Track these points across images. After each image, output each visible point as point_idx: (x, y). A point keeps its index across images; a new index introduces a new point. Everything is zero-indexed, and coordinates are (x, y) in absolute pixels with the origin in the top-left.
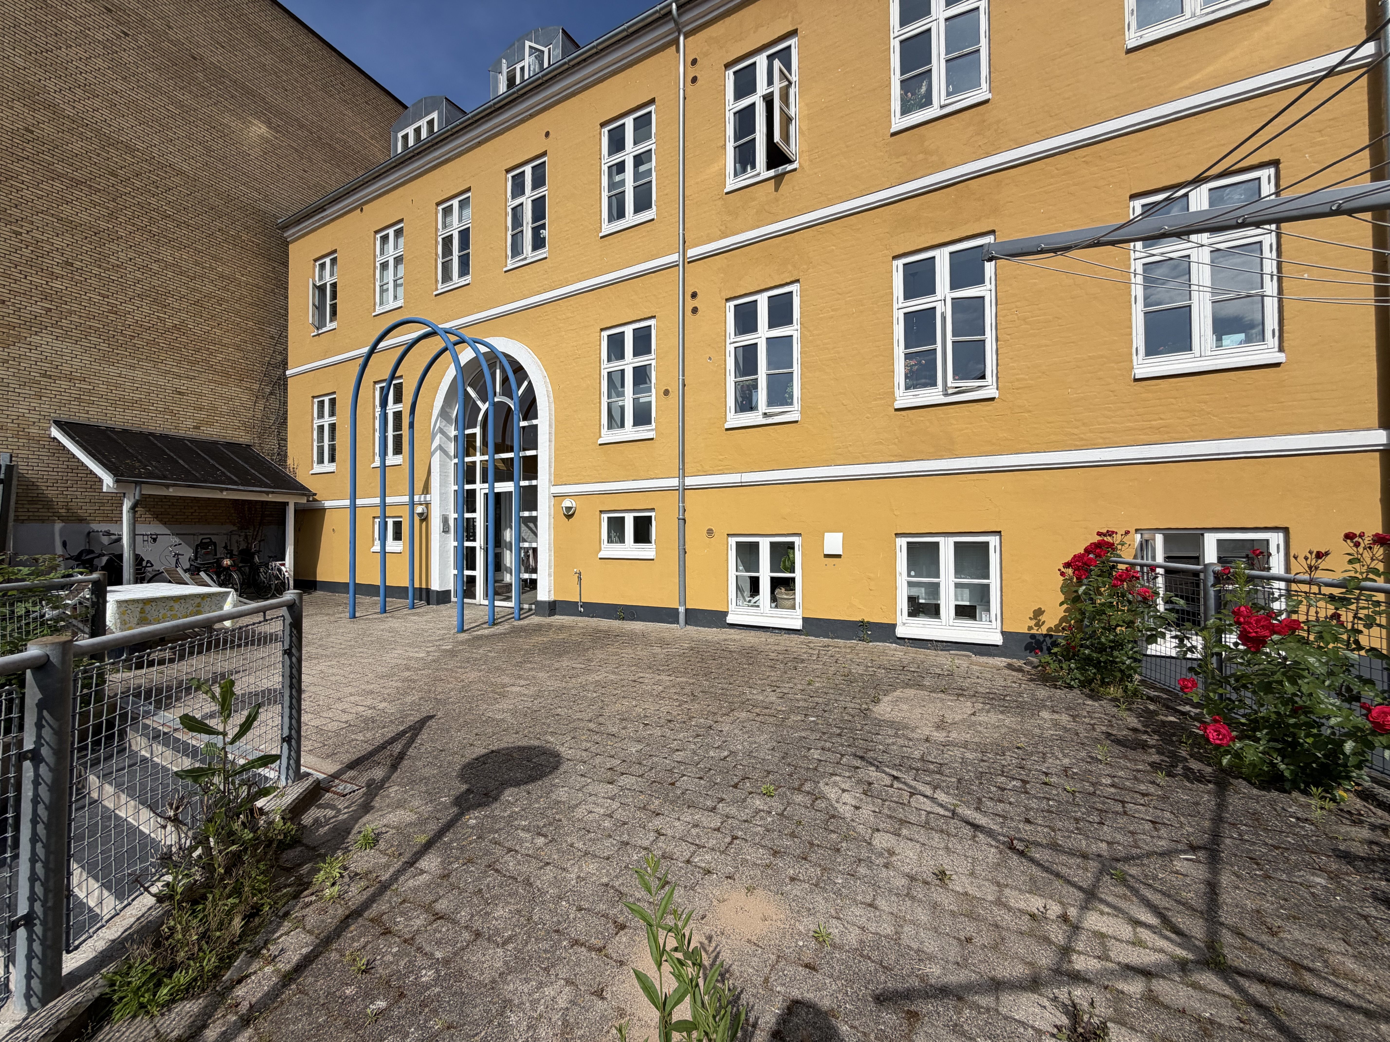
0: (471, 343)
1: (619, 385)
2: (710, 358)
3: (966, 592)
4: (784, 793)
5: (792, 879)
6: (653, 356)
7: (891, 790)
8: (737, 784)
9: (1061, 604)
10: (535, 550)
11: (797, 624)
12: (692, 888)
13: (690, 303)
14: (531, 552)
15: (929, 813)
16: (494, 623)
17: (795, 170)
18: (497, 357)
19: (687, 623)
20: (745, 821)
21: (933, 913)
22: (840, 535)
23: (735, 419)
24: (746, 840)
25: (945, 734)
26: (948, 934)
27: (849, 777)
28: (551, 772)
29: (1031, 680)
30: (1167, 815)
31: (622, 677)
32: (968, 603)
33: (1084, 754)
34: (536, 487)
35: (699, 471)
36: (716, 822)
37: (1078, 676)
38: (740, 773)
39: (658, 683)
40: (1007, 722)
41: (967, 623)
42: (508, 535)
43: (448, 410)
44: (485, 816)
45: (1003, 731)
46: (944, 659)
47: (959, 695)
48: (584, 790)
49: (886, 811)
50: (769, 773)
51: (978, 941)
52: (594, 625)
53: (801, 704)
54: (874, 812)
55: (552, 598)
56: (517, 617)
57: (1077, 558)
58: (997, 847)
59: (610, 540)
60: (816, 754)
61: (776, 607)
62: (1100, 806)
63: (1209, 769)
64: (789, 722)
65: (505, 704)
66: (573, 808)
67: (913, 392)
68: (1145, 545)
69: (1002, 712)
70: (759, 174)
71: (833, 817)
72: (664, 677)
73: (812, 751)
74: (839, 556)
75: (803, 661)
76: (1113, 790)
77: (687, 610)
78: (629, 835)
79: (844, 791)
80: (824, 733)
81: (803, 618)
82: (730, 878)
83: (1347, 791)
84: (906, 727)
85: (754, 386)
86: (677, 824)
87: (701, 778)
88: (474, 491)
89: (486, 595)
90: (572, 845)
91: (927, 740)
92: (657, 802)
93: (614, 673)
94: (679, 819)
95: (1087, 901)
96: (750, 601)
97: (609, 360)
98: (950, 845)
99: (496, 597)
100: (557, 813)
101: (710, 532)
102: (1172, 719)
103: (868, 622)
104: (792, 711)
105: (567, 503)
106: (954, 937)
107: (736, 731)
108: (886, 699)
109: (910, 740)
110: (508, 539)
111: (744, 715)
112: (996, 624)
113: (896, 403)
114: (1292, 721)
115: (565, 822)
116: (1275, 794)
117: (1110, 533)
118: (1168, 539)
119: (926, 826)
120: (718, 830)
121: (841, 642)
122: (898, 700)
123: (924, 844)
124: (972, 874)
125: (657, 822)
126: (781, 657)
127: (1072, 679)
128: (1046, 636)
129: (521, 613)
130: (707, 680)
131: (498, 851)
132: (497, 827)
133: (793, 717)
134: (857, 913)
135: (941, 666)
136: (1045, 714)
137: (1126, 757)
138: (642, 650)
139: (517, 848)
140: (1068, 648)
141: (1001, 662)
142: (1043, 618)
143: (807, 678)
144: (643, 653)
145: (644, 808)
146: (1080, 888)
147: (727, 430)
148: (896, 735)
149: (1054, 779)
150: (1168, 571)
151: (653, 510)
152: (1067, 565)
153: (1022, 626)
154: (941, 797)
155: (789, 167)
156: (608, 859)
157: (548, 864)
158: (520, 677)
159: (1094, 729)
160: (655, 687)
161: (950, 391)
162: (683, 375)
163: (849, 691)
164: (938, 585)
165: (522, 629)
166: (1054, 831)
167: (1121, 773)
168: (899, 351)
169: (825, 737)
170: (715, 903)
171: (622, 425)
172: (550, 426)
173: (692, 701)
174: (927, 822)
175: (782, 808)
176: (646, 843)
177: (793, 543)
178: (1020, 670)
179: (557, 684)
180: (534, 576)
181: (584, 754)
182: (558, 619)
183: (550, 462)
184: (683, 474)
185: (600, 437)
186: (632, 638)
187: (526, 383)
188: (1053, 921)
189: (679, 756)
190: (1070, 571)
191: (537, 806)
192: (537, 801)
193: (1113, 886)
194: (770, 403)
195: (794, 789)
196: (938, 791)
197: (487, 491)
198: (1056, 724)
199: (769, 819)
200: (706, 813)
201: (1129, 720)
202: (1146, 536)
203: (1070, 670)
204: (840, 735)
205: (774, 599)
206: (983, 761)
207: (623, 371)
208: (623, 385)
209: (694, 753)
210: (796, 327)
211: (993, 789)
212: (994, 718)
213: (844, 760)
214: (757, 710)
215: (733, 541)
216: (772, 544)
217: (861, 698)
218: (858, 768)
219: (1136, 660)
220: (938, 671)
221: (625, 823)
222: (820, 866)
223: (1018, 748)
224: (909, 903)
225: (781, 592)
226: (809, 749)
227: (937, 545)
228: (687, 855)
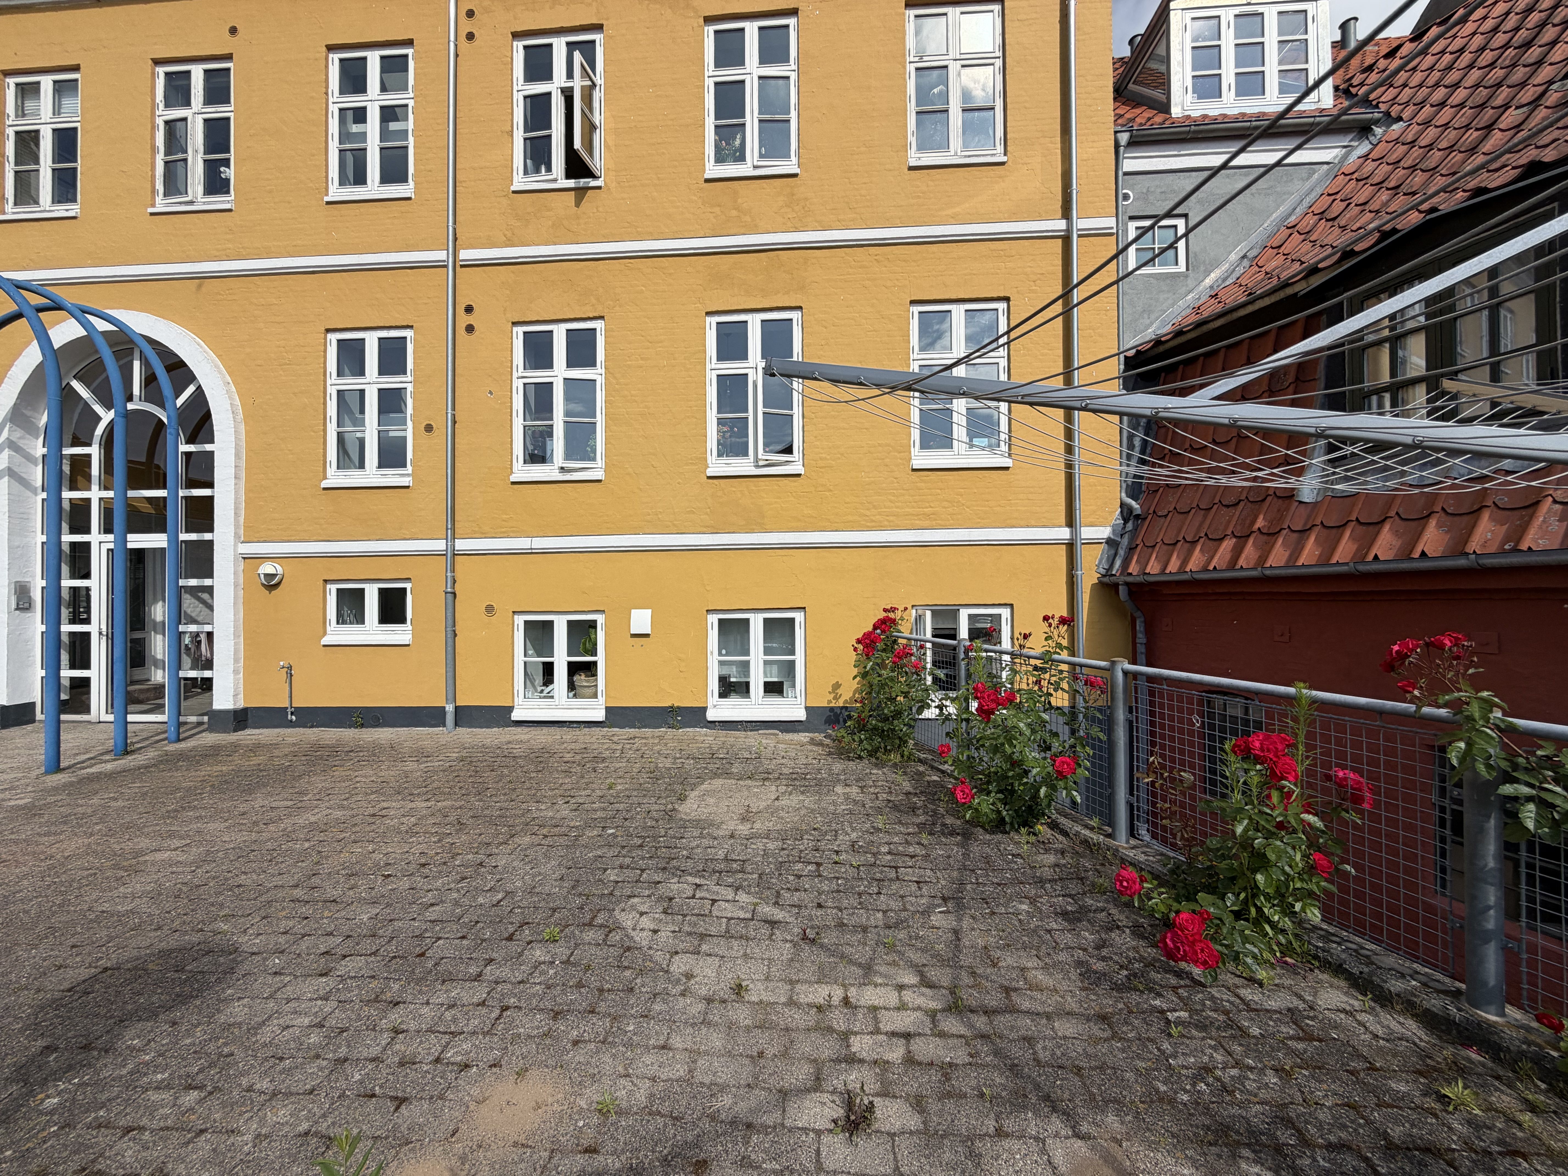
0: (78, 313)
1: (356, 409)
2: (491, 393)
3: (775, 669)
4: (572, 932)
5: (576, 1043)
6: (409, 377)
7: (692, 902)
8: (513, 934)
9: (855, 678)
10: (210, 635)
11: (599, 715)
12: (441, 1097)
13: (464, 320)
14: (203, 637)
15: (730, 919)
16: (126, 751)
17: (599, 188)
18: (132, 341)
19: (457, 724)
20: (520, 983)
21: (728, 1035)
22: (649, 612)
23: (523, 471)
24: (520, 1008)
25: (749, 826)
26: (741, 1055)
27: (649, 896)
28: (219, 981)
29: (830, 754)
30: (929, 873)
31: (354, 812)
32: (775, 680)
33: (868, 825)
34: (211, 543)
35: (475, 532)
36: (480, 992)
37: (867, 746)
38: (517, 919)
39: (410, 813)
40: (806, 803)
41: (775, 700)
42: (159, 612)
43: (28, 413)
44: (80, 1085)
45: (803, 812)
46: (753, 739)
47: (764, 780)
48: (279, 995)
49: (687, 928)
50: (554, 910)
51: (770, 1052)
52: (313, 738)
53: (600, 814)
54: (674, 932)
55: (241, 704)
56: (173, 736)
57: (867, 635)
58: (791, 941)
59: (341, 619)
60: (612, 875)
61: (575, 696)
62: (878, 876)
63: (959, 822)
64: (583, 841)
65: (137, 885)
66: (254, 1030)
67: (725, 460)
68: (919, 619)
69: (802, 793)
70: (555, 180)
71: (629, 949)
72: (420, 804)
73: (608, 872)
74: (647, 636)
75: (604, 760)
76: (889, 857)
77: (457, 708)
78: (349, 1046)
79: (642, 914)
80: (623, 847)
81: (607, 708)
82: (495, 1065)
83: (1042, 824)
84: (712, 825)
85: (549, 432)
86: (425, 1010)
87: (463, 937)
88: (87, 545)
89: (111, 706)
90: (250, 1089)
91: (732, 836)
92: (396, 987)
93: (342, 807)
94: (428, 1003)
95: (866, 975)
96: (542, 691)
97: (340, 374)
98: (748, 951)
99: (131, 708)
100: (225, 1044)
101: (490, 609)
102: (935, 778)
103: (679, 708)
104: (587, 826)
105: (268, 568)
106: (747, 1056)
107: (515, 864)
108: (693, 794)
109: (715, 838)
110: (159, 618)
111: (527, 839)
112: (801, 700)
113: (708, 470)
114: (1011, 774)
115: (239, 1054)
116: (999, 836)
117: (893, 610)
118: (935, 613)
119: (728, 935)
120: (483, 1004)
121: (648, 732)
122: (707, 793)
123: (723, 957)
124: (767, 979)
125: (395, 1016)
126: (578, 757)
127: (862, 750)
128: (842, 708)
129: (180, 731)
130: (480, 800)
131: (103, 1138)
132: (104, 1097)
133: (589, 833)
134: (649, 1062)
135: (749, 749)
136: (839, 789)
137: (900, 822)
138: (389, 768)
139: (144, 1121)
140: (860, 720)
141: (803, 737)
142: (839, 691)
143: (608, 781)
144: (389, 773)
145: (377, 1000)
146: (860, 965)
147: (513, 483)
148: (701, 836)
149: (843, 857)
150: (934, 644)
151: (408, 580)
152: (859, 641)
153: (823, 701)
154: (743, 897)
155: (593, 183)
156: (311, 1092)
157: (202, 1131)
158: (172, 835)
159: (877, 798)
160: (405, 820)
161: (761, 463)
162: (454, 409)
163: (654, 791)
164: (748, 662)
165: (182, 756)
166: (841, 910)
167: (896, 839)
168: (712, 415)
169: (624, 852)
170: (472, 1106)
171: (362, 465)
172: (237, 455)
173: (458, 831)
174: (727, 931)
175: (568, 953)
176: (375, 1051)
177: (595, 622)
178: (820, 744)
179: (245, 836)
180: (207, 674)
181: (282, 939)
182: (250, 735)
183: (236, 509)
184: (452, 534)
185: (325, 478)
186: (374, 753)
187: (191, 389)
188: (836, 1007)
189: (433, 913)
190: (860, 647)
191: (188, 1041)
192: (188, 1033)
193: (886, 954)
194: (568, 456)
195: (584, 925)
196: (740, 892)
197: (111, 546)
198: (847, 797)
199: (551, 972)
200: (468, 984)
201: (904, 784)
202: (920, 612)
203: (861, 741)
204: (641, 846)
205: (571, 686)
206: (783, 849)
207: (362, 392)
208: (362, 411)
209: (456, 903)
210: (599, 371)
211: (791, 878)
212: (794, 800)
213: (645, 875)
214: (545, 831)
215: (520, 620)
216: (570, 623)
217: (667, 797)
218: (659, 882)
219: (910, 726)
220: (746, 755)
221: (343, 1030)
222: (609, 1015)
223: (815, 829)
224: (704, 1030)
225: (581, 679)
226: (605, 870)
227: (747, 621)
228: (435, 1052)
